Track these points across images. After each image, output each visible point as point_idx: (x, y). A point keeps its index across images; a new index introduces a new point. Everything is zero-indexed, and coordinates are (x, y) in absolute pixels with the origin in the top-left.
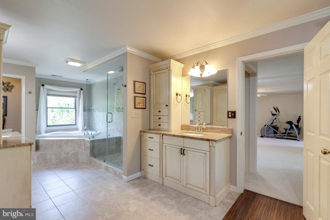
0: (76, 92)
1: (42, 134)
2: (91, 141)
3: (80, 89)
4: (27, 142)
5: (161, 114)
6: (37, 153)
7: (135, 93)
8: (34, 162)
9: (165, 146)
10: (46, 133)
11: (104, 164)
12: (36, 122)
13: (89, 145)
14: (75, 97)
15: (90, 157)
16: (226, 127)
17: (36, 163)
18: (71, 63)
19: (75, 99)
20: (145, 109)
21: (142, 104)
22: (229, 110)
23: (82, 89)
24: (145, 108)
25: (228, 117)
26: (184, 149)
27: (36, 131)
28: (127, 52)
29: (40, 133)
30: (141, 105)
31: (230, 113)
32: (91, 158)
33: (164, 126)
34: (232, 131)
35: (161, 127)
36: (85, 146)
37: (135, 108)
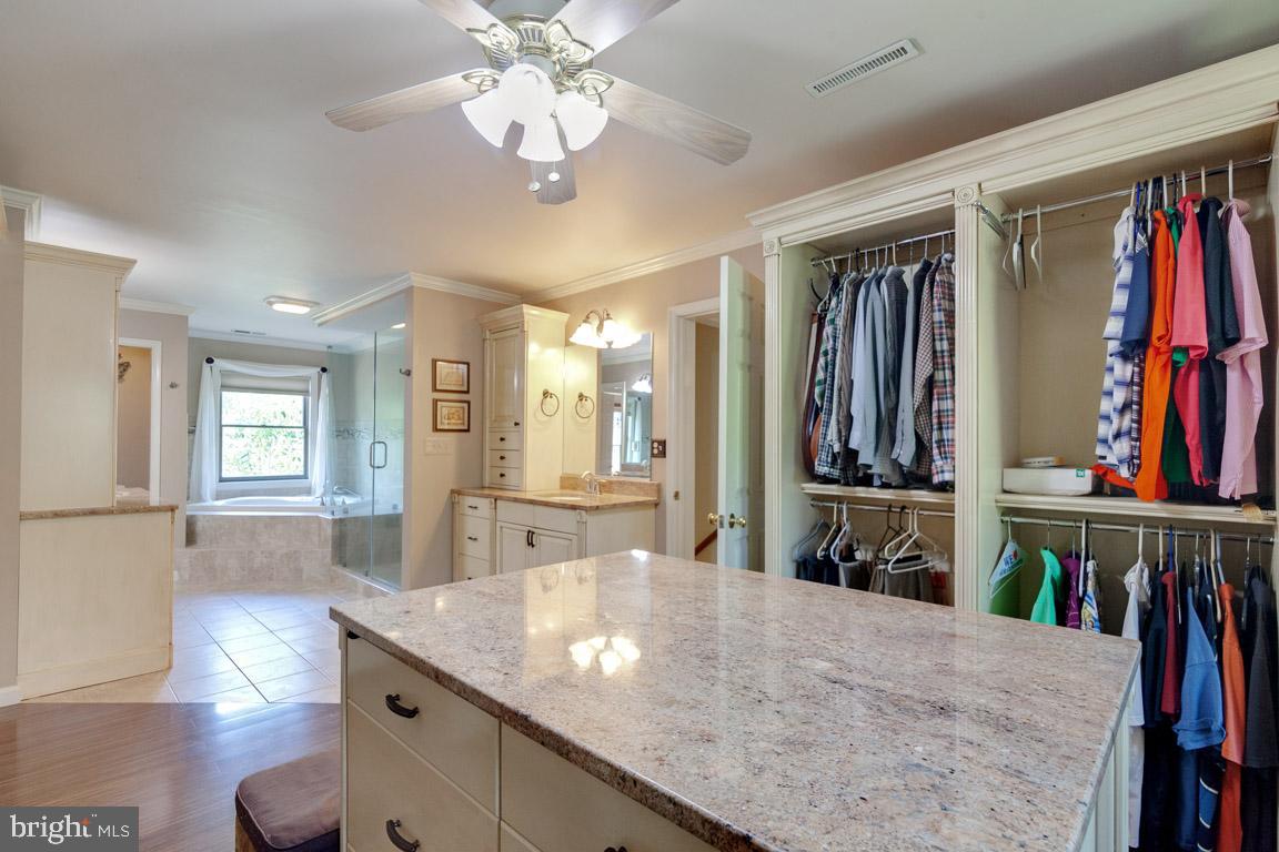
0: (306, 379)
1: (204, 501)
2: (335, 521)
3: (319, 369)
4: (166, 504)
5: (506, 445)
6: (189, 550)
7: (435, 390)
8: (181, 576)
9: (501, 527)
10: (217, 499)
11: (363, 581)
12: (190, 468)
13: (329, 531)
14: (305, 392)
15: (333, 564)
16: (647, 481)
17: (187, 577)
18: (279, 307)
19: (305, 400)
20: (464, 434)
21: (459, 419)
22: (655, 437)
23: (324, 370)
24: (468, 430)
25: (653, 455)
26: (533, 533)
27: (188, 493)
28: (412, 287)
29: (200, 499)
30: (453, 421)
31: (656, 445)
32: (333, 568)
33: (511, 479)
34: (659, 489)
35: (506, 480)
36: (319, 535)
37: (436, 429)
